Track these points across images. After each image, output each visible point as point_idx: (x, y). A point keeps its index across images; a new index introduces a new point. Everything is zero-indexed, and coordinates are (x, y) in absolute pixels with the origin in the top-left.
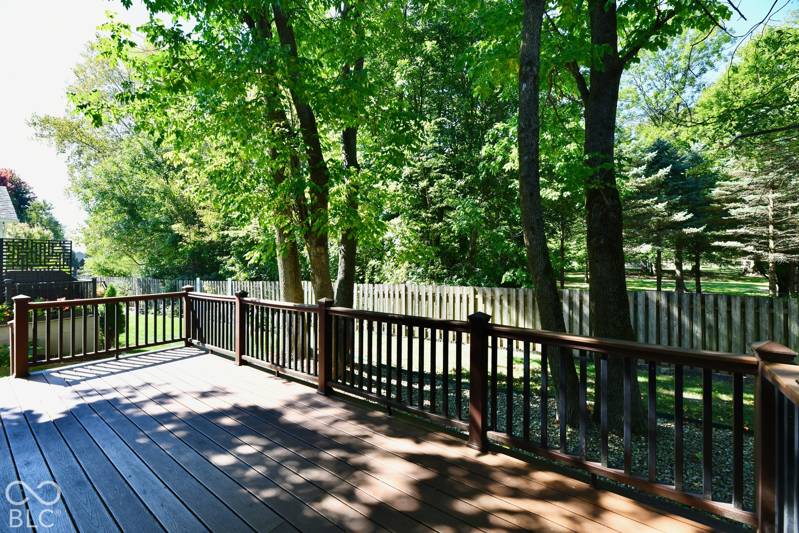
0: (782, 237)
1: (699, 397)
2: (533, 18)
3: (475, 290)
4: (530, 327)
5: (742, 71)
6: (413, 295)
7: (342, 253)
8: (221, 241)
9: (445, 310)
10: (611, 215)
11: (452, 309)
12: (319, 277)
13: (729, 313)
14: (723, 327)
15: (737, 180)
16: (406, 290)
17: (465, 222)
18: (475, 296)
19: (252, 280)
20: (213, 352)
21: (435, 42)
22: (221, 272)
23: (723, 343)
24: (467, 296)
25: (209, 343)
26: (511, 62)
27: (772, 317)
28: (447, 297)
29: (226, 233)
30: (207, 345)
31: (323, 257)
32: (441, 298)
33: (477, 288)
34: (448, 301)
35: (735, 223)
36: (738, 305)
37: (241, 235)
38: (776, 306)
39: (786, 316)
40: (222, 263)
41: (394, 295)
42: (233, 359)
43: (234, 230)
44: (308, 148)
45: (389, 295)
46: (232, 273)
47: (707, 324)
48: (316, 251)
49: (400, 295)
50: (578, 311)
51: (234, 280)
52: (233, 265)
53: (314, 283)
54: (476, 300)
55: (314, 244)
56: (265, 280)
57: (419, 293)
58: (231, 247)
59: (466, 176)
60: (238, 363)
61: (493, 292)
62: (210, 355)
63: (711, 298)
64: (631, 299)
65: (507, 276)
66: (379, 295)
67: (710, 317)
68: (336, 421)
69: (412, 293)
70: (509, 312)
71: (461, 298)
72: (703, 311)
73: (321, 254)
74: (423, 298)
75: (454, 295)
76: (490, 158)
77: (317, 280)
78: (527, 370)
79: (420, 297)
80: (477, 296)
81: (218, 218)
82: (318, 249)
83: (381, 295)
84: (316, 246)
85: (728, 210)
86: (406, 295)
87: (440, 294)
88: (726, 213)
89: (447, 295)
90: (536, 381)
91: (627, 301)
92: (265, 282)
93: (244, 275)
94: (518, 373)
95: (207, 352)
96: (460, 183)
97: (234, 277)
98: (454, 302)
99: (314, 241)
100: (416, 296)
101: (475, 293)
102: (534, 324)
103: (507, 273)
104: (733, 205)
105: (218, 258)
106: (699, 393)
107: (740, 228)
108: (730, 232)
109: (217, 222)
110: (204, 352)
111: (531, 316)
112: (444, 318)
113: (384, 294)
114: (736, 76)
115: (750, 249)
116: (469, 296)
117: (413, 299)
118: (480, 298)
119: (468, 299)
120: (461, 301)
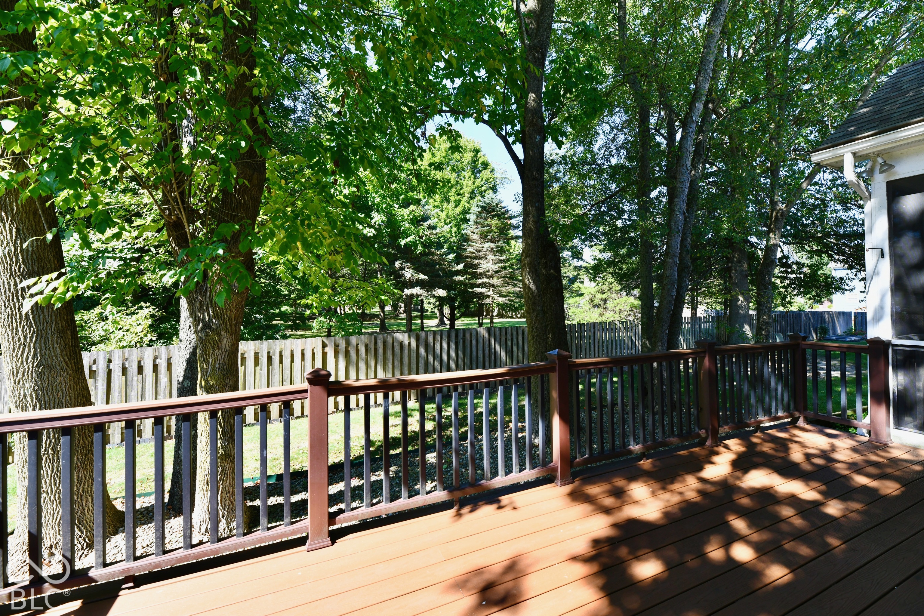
3: (323, 342)
18: (323, 350)
24: (313, 350)
28: (281, 356)
32: (269, 358)
33: (326, 340)
34: (281, 361)
54: (324, 355)
61: (348, 342)
63: (510, 329)
70: (367, 364)
71: (303, 355)
75: (292, 352)
80: (326, 349)
87: (269, 353)
89: (281, 352)
98: (292, 361)
101: (324, 345)
102: (393, 374)
116: (315, 351)
118: (330, 351)
119: (313, 354)
120: (303, 359)
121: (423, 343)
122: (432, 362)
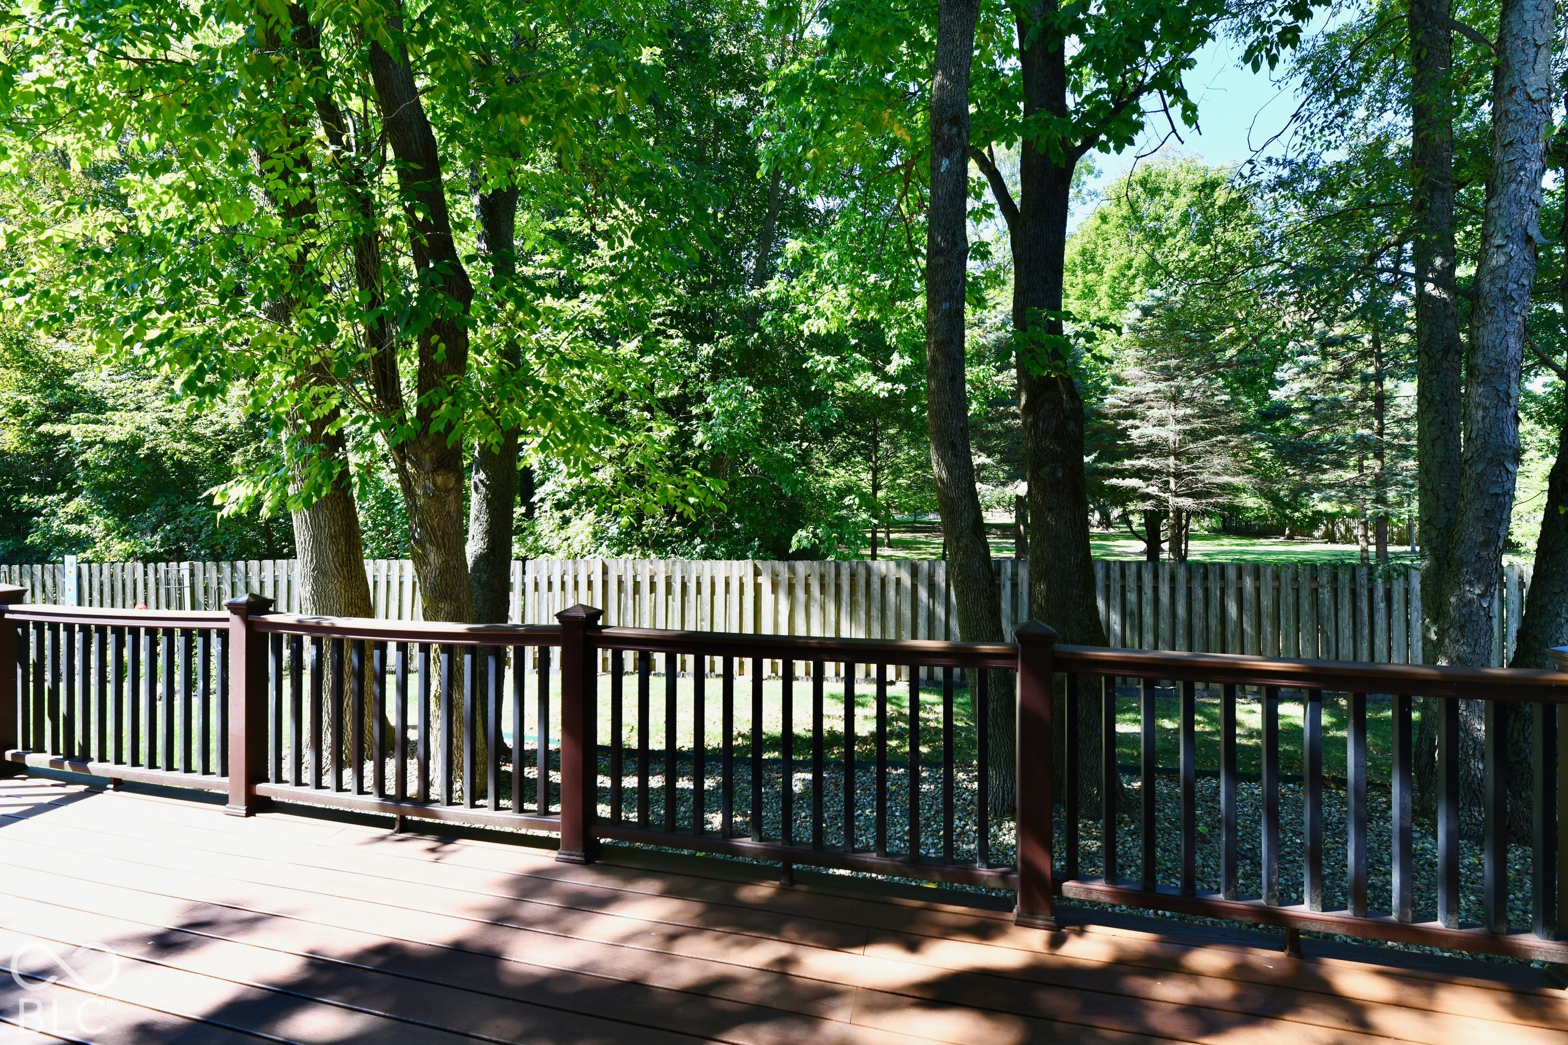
0: (1188, 474)
1: (1137, 729)
2: (961, 34)
3: (755, 566)
4: (861, 635)
5: (1114, 221)
6: (620, 582)
7: (482, 489)
8: (32, 451)
9: (693, 612)
10: (1071, 426)
11: (708, 608)
12: (439, 548)
13: (1156, 589)
14: (1148, 611)
15: (1134, 385)
16: (605, 571)
17: (724, 430)
18: (756, 580)
19: (147, 559)
20: (120, 785)
21: (658, 51)
22: (34, 538)
23: (1149, 638)
24: (741, 579)
25: (102, 758)
26: (886, 115)
27: (1206, 591)
28: (699, 584)
29: (60, 429)
30: (95, 767)
31: (451, 497)
32: (684, 586)
33: (759, 563)
34: (699, 592)
35: (1133, 452)
36: (1167, 577)
37: (113, 437)
38: (1211, 576)
39: (1223, 591)
40: (39, 514)
41: (576, 583)
42: (222, 800)
43: (87, 423)
44: (420, 216)
45: (563, 583)
46: (80, 543)
47: (1128, 608)
48: (435, 484)
49: (590, 584)
50: (942, 599)
51: (89, 562)
52: (79, 518)
53: (420, 561)
54: (757, 587)
55: (428, 466)
56: (196, 558)
57: (635, 577)
58: (72, 469)
59: (721, 336)
60: (242, 810)
61: (792, 570)
62: (110, 795)
64: (1100, 574)
65: (801, 538)
66: (536, 584)
67: (1132, 597)
68: (672, 938)
69: (620, 577)
70: (823, 608)
71: (727, 584)
72: (1123, 588)
73: (448, 491)
74: (645, 587)
75: (712, 579)
76: (783, 305)
77: (432, 557)
78: (881, 718)
79: (637, 585)
80: (760, 580)
81: (24, 388)
82: (439, 480)
83: (544, 585)
84: (435, 471)
85: (1126, 429)
86: (605, 583)
87: (683, 578)
88: (1123, 434)
89: (698, 578)
90: (899, 736)
91: (1093, 578)
92: (199, 565)
93: (119, 547)
94: (865, 726)
95: (96, 786)
96: (706, 350)
97: (89, 554)
98: (713, 593)
99: (427, 456)
100: (629, 584)
101: (757, 573)
102: (868, 630)
103: (802, 533)
104: (1130, 422)
105: (25, 498)
106: (1136, 721)
107: (1139, 458)
108: (1127, 463)
109: (24, 398)
110: (82, 788)
111: (863, 615)
112: (690, 627)
113: (550, 584)
114: (1105, 227)
115: (1153, 490)
116: (744, 580)
117: (620, 591)
118: (765, 582)
119: (742, 585)
120: (727, 591)
121: (926, 582)
122: (943, 617)
